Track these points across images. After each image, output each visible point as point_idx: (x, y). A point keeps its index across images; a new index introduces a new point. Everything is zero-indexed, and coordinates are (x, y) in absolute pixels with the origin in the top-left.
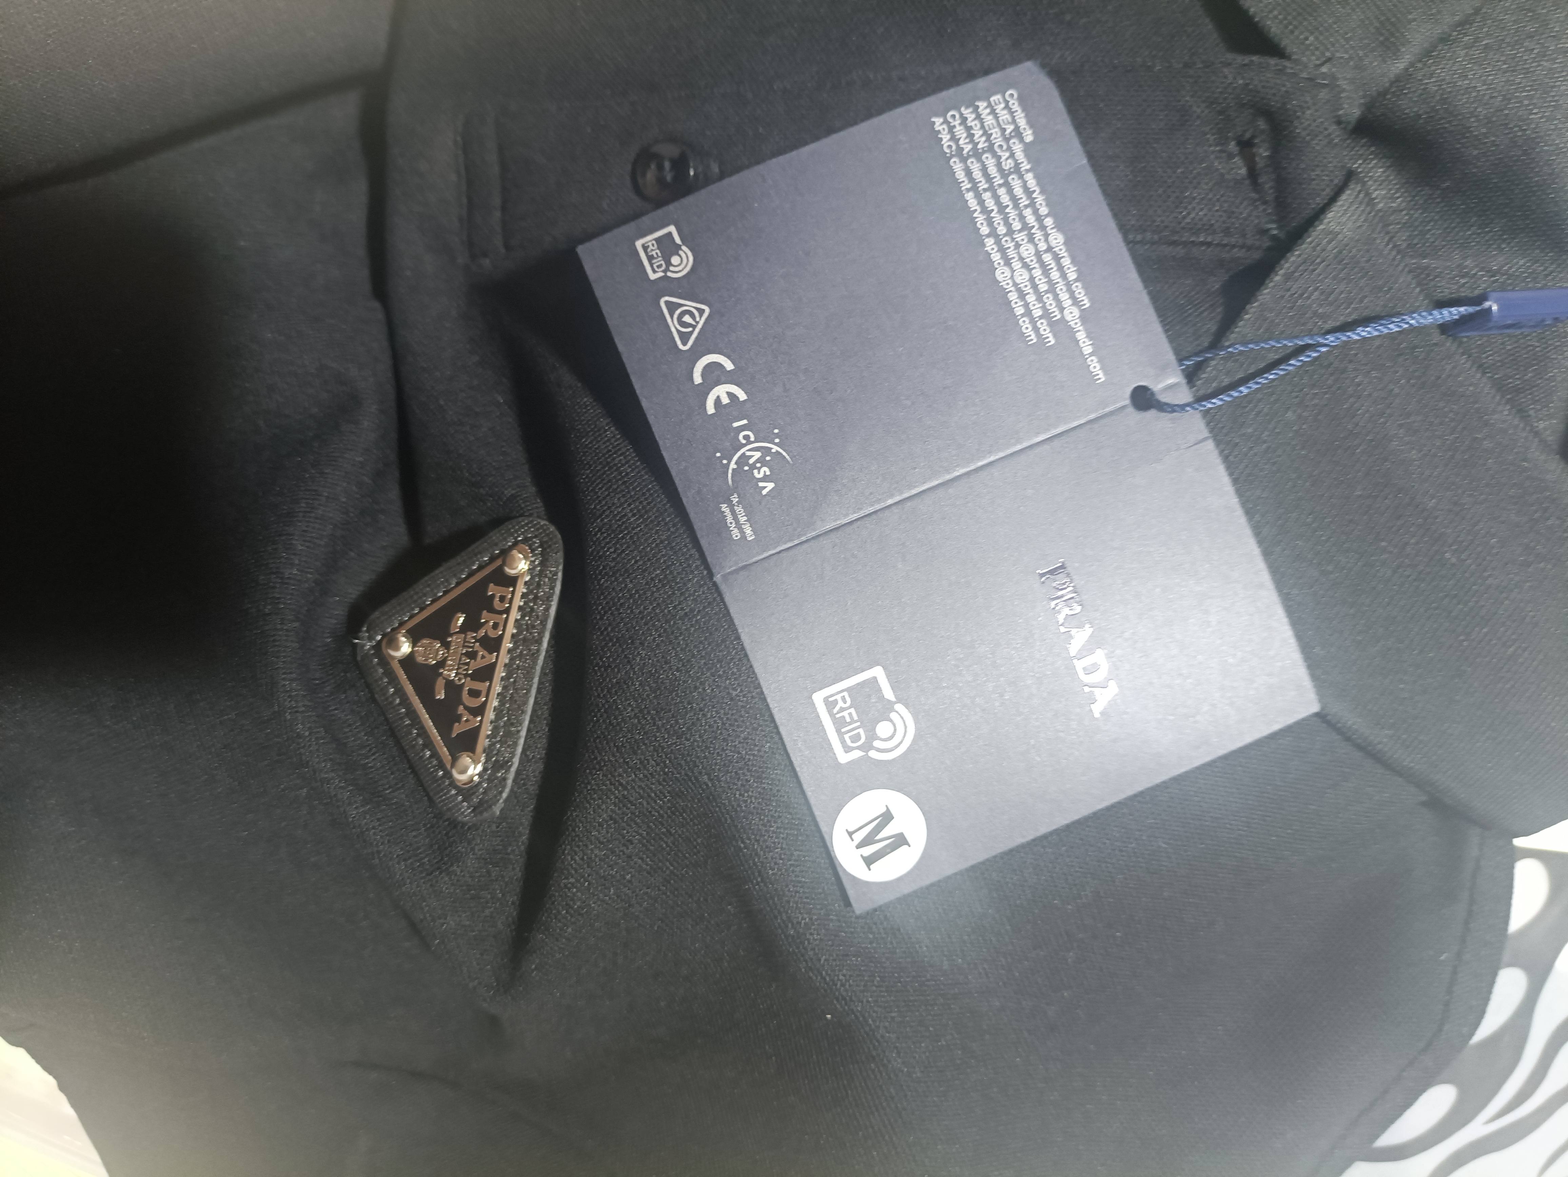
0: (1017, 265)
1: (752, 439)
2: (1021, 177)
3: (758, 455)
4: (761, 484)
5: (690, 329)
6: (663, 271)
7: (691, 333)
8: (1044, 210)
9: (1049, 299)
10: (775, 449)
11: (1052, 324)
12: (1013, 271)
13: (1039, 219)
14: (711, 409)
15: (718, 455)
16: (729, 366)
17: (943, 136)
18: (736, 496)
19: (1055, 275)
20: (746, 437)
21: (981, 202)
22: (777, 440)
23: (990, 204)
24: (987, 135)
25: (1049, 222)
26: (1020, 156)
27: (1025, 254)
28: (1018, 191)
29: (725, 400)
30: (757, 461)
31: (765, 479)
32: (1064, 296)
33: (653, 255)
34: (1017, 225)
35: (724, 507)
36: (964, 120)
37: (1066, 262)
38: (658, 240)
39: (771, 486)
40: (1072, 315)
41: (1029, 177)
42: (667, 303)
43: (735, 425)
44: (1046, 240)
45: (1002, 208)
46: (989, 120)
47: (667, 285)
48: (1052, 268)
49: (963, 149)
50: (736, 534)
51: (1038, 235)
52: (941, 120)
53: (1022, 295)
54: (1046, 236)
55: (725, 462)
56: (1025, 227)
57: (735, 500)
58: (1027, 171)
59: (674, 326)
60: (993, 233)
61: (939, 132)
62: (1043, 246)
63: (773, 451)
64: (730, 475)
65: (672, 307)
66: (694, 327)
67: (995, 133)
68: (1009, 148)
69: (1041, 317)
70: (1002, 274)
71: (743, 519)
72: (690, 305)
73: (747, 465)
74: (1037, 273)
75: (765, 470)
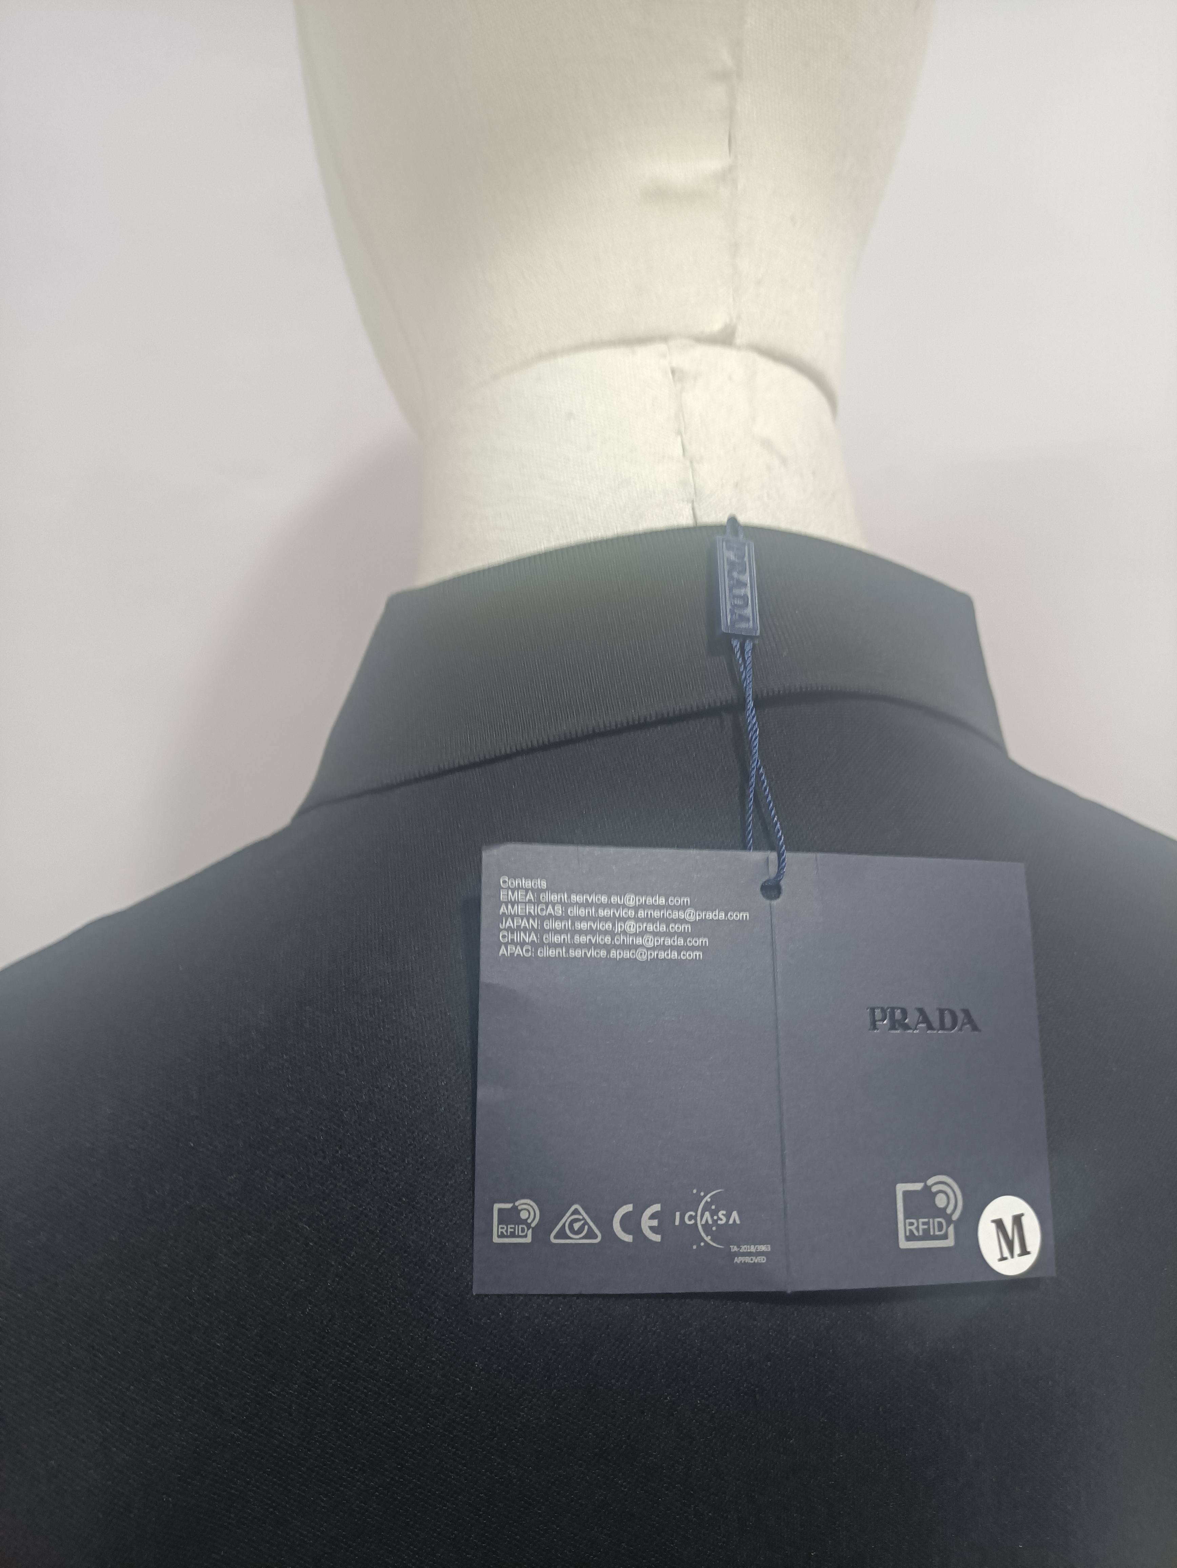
0: (639, 941)
1: (693, 1213)
2: (572, 905)
3: (707, 1214)
4: (731, 1222)
5: (586, 1227)
6: (528, 1229)
7: (590, 1227)
8: (604, 899)
9: (674, 927)
10: (708, 1198)
11: (692, 935)
12: (642, 946)
13: (609, 906)
14: (657, 1238)
15: (695, 1247)
16: (629, 1208)
17: (517, 952)
18: (732, 1247)
19: (656, 914)
20: (691, 1217)
21: (580, 946)
22: (702, 1194)
23: (583, 939)
24: (529, 916)
25: (615, 899)
26: (554, 897)
27: (633, 930)
28: (582, 912)
29: (655, 1223)
30: (712, 1217)
31: (728, 1216)
32: (676, 915)
33: (511, 1232)
34: (608, 926)
35: (737, 1260)
36: (510, 930)
37: (650, 901)
38: (500, 1222)
39: (735, 1214)
40: (691, 915)
41: (575, 898)
42: (555, 1237)
43: (677, 1223)
44: (629, 908)
45: (591, 932)
46: (518, 909)
47: (542, 1231)
48: (651, 914)
49: (533, 941)
50: (762, 1260)
51: (623, 913)
52: (503, 947)
53: (664, 948)
54: (624, 906)
55: (702, 1244)
56: (613, 920)
57: (734, 1249)
58: (569, 897)
59: (576, 1239)
60: (608, 948)
61: (512, 954)
62: (631, 913)
63: (709, 1200)
64: (714, 1245)
65: (562, 1234)
66: (586, 1223)
67: (530, 909)
68: (547, 904)
69: (685, 941)
70: (642, 956)
71: (752, 1249)
72: (567, 1218)
73: (712, 1226)
74: (651, 927)
75: (721, 1214)
